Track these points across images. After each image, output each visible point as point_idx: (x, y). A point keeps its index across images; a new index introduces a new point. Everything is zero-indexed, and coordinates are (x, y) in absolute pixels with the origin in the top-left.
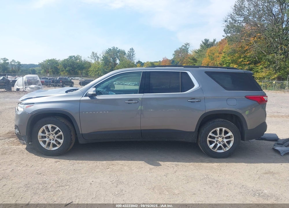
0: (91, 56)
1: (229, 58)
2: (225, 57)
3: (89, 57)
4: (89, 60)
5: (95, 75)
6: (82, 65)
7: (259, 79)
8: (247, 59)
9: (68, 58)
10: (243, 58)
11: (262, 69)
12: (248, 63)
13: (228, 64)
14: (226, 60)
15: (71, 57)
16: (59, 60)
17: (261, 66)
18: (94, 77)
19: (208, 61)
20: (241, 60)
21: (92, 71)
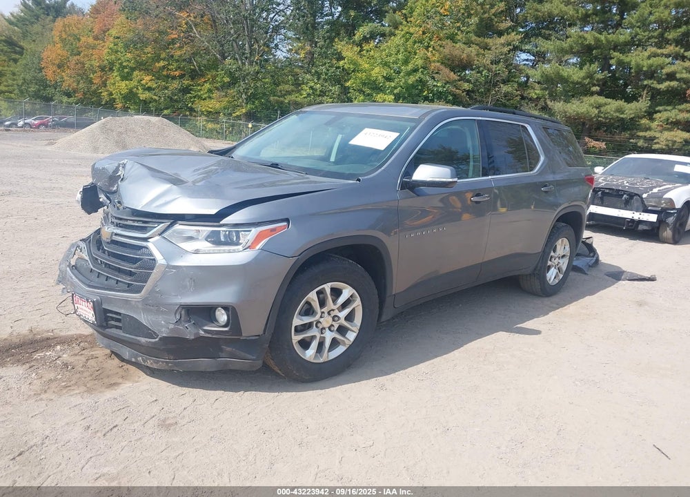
1: (129, 55)
2: (117, 52)
7: (206, 115)
8: (175, 65)
10: (164, 60)
11: (210, 91)
12: (177, 73)
13: (126, 70)
14: (119, 59)
17: (207, 86)
19: (59, 55)
20: (162, 64)
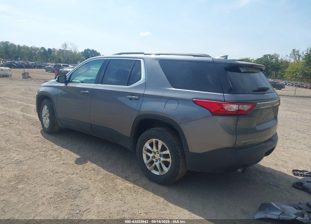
0: (290, 54)
3: (287, 56)
4: (288, 59)
5: (292, 77)
6: (278, 65)
9: (262, 58)
15: (265, 56)
16: (252, 60)
18: (289, 79)
21: (288, 72)
